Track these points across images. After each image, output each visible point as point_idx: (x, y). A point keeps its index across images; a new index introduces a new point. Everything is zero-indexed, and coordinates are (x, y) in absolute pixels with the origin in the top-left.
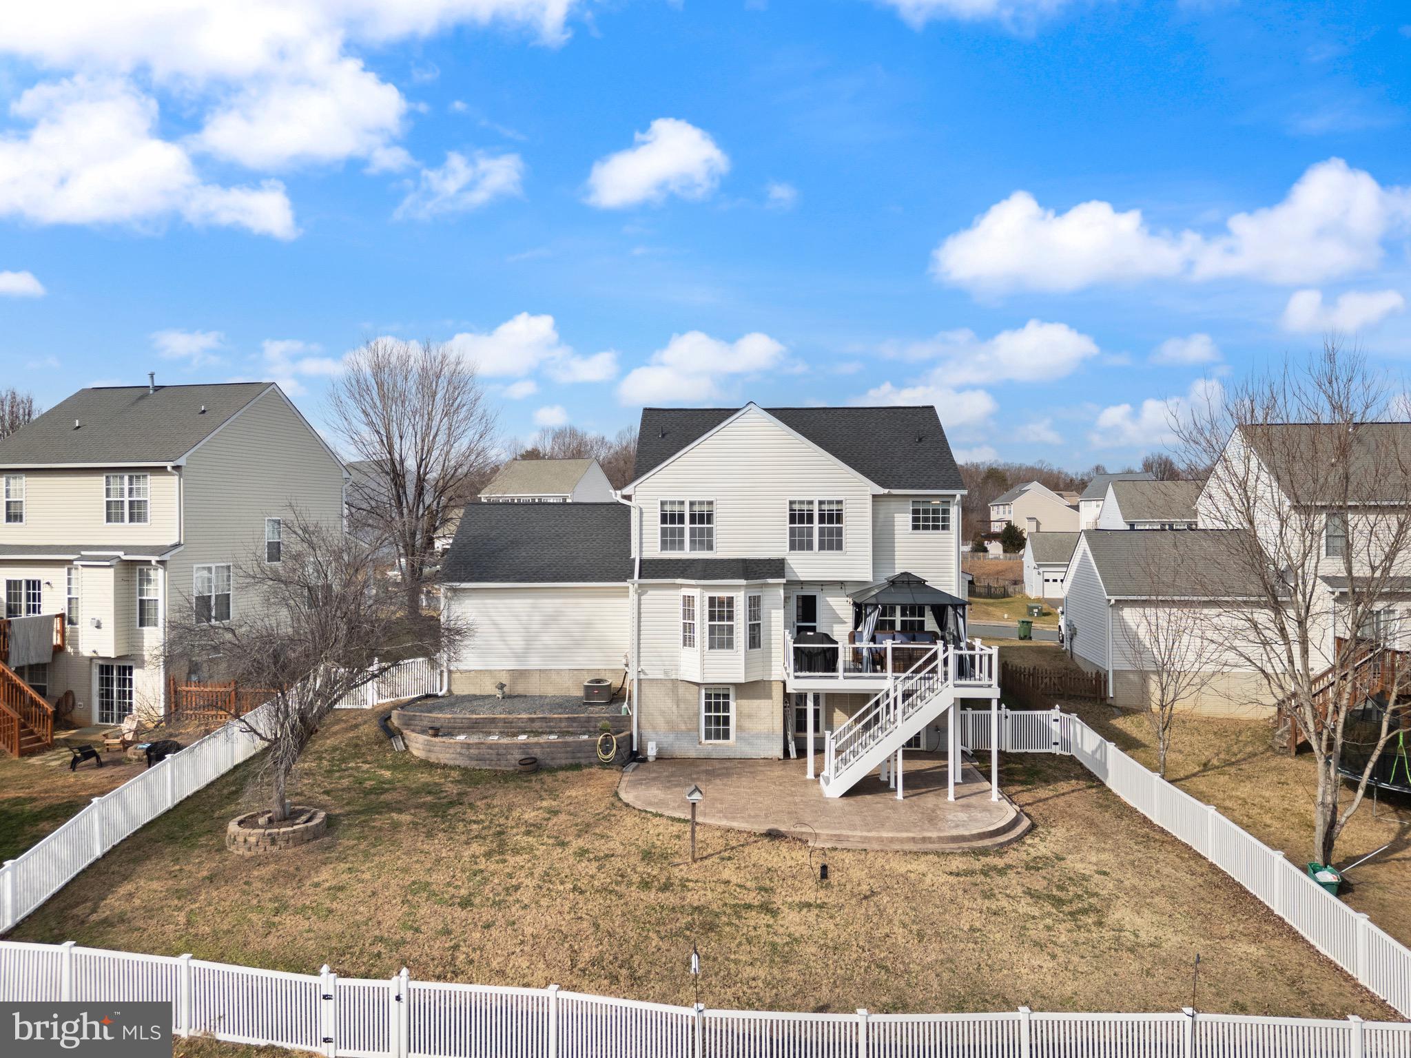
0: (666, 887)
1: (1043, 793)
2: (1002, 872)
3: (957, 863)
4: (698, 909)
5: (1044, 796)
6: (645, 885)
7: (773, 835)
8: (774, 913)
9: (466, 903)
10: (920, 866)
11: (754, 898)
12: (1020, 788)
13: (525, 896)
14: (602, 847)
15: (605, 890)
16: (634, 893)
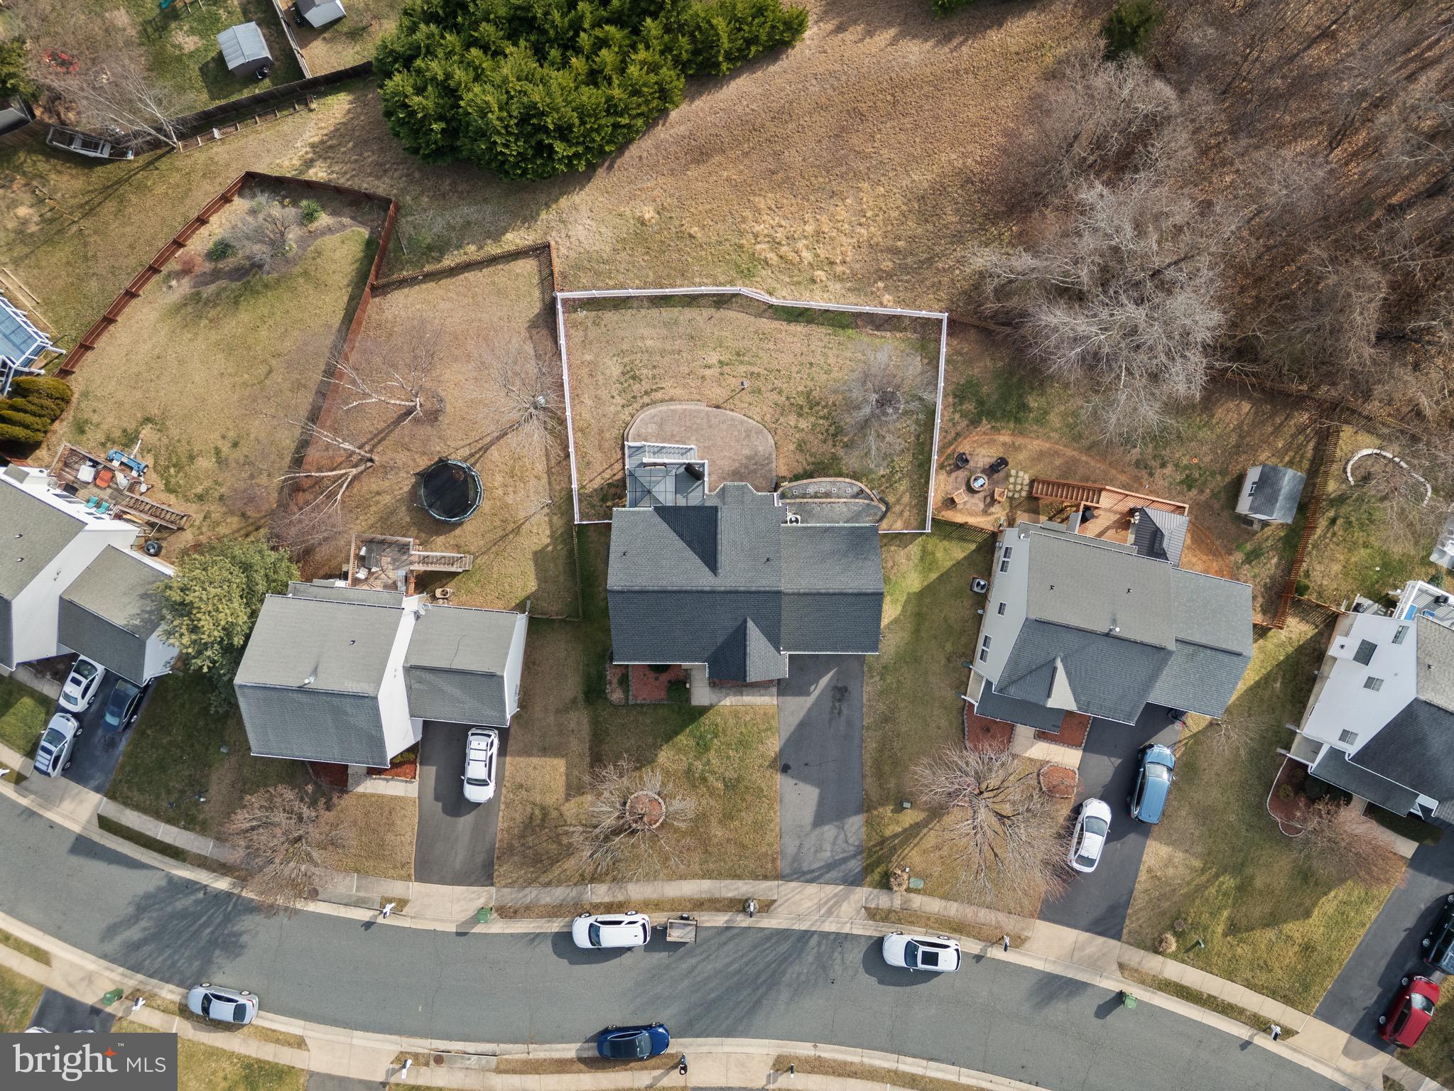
0: (752, 374)
1: (607, 475)
2: (646, 393)
3: (659, 395)
4: (742, 363)
5: (609, 471)
6: (758, 374)
7: (718, 407)
8: (720, 362)
9: (811, 364)
10: (672, 392)
11: (726, 369)
12: (616, 478)
13: (794, 369)
14: (774, 396)
15: (771, 371)
16: (763, 372)
